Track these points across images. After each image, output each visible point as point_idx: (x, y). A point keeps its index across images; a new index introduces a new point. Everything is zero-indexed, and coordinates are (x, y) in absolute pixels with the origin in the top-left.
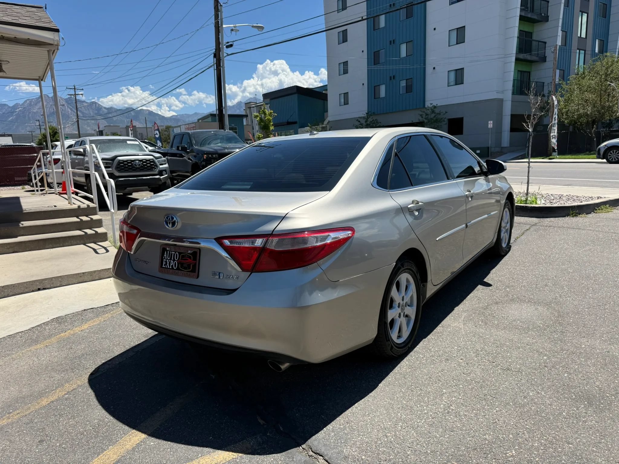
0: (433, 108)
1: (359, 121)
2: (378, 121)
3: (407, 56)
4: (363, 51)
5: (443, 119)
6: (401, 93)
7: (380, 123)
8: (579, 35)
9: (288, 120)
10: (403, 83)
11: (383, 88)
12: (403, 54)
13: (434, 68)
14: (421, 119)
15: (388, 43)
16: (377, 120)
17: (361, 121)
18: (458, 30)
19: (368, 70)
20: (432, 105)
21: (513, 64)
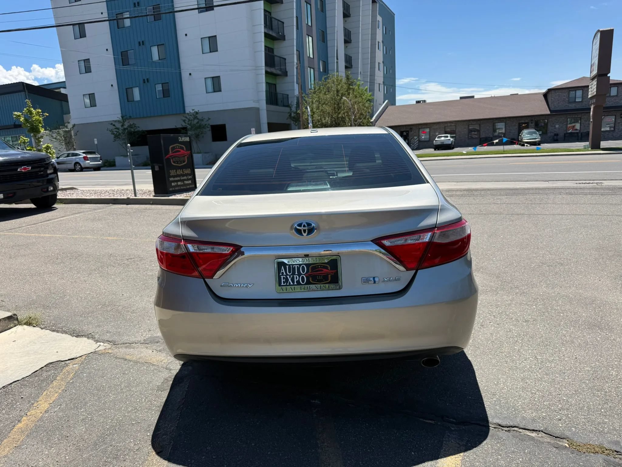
0: (195, 114)
1: (114, 125)
2: (137, 126)
3: (159, 59)
4: (107, 50)
5: (207, 125)
6: (158, 97)
7: (139, 127)
8: (308, 56)
9: (14, 123)
10: (159, 88)
11: (136, 92)
12: (156, 57)
13: (190, 74)
14: (184, 124)
15: (137, 44)
16: (135, 124)
17: (116, 125)
18: (210, 38)
19: (116, 69)
20: (194, 111)
21: (264, 76)
